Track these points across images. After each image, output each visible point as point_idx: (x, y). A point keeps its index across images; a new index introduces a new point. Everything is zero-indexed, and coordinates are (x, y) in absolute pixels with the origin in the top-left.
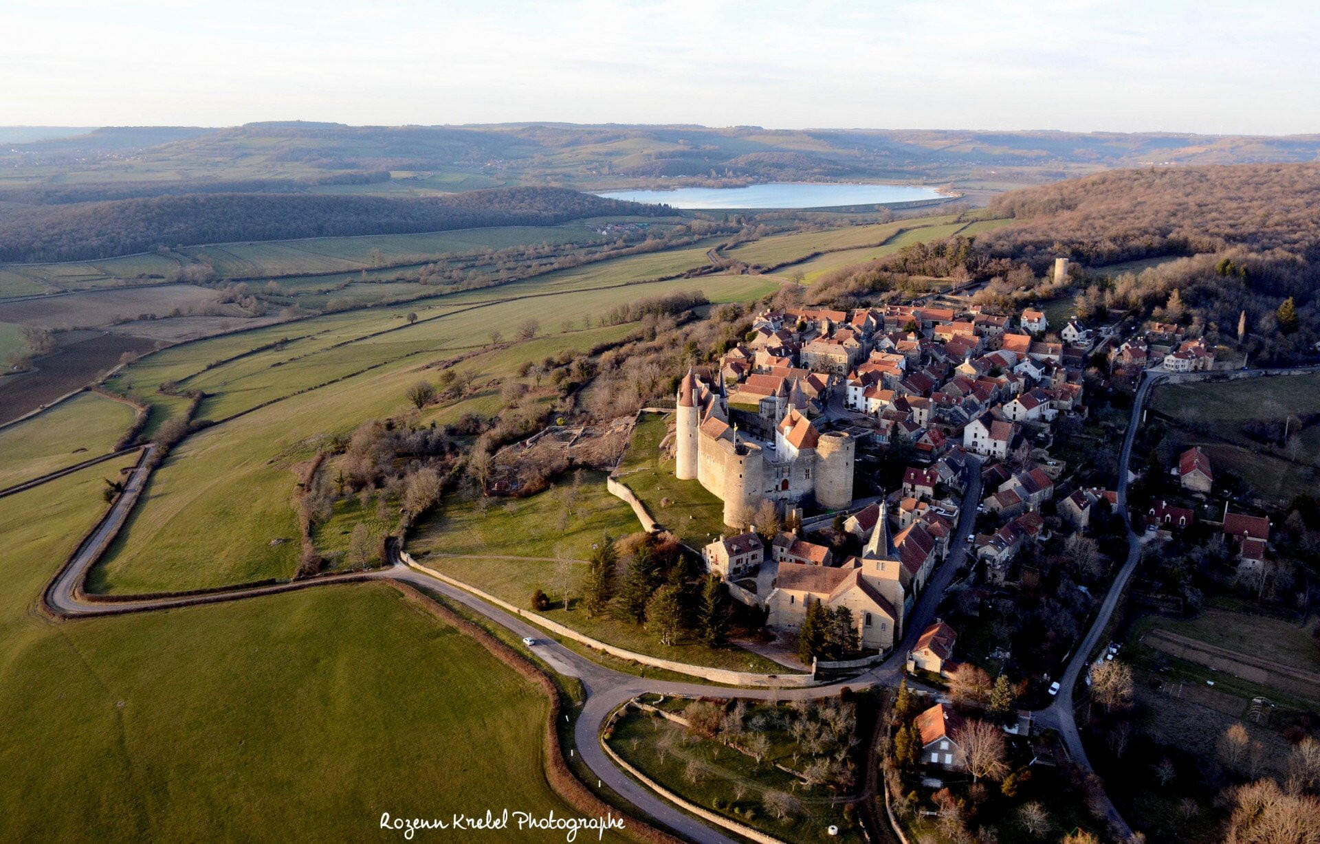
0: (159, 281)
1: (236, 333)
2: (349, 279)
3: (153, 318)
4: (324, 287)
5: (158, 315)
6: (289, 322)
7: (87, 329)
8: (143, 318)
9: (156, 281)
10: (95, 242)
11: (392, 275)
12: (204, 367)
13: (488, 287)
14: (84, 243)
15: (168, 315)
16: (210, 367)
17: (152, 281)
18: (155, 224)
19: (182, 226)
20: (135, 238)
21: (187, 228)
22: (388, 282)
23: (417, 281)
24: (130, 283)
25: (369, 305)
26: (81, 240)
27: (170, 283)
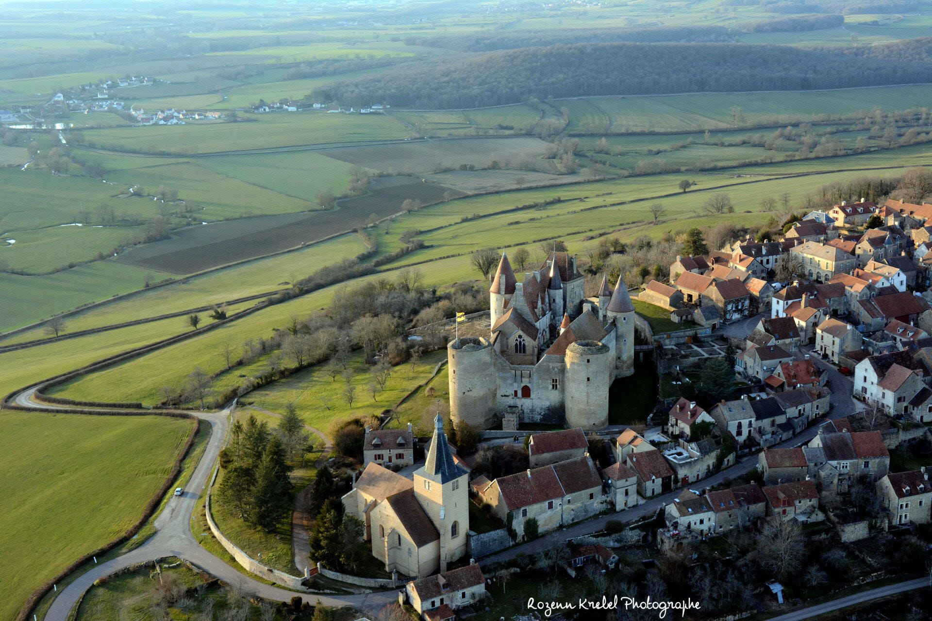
0: (508, 132)
1: (530, 189)
2: (690, 139)
3: (472, 168)
4: (655, 147)
5: (477, 166)
6: (588, 182)
7: (409, 175)
8: (464, 168)
9: (504, 131)
10: (475, 91)
11: (738, 138)
12: (459, 220)
13: (836, 156)
14: (465, 91)
15: (486, 167)
16: (465, 220)
17: (501, 132)
18: (537, 74)
19: (561, 76)
20: (512, 89)
21: (565, 79)
22: (731, 145)
23: (761, 145)
24: (480, 133)
25: (683, 169)
26: (464, 88)
27: (516, 136)
